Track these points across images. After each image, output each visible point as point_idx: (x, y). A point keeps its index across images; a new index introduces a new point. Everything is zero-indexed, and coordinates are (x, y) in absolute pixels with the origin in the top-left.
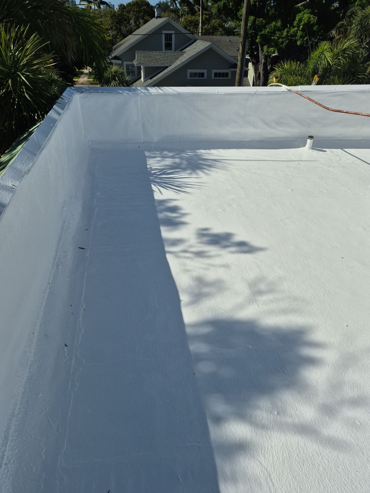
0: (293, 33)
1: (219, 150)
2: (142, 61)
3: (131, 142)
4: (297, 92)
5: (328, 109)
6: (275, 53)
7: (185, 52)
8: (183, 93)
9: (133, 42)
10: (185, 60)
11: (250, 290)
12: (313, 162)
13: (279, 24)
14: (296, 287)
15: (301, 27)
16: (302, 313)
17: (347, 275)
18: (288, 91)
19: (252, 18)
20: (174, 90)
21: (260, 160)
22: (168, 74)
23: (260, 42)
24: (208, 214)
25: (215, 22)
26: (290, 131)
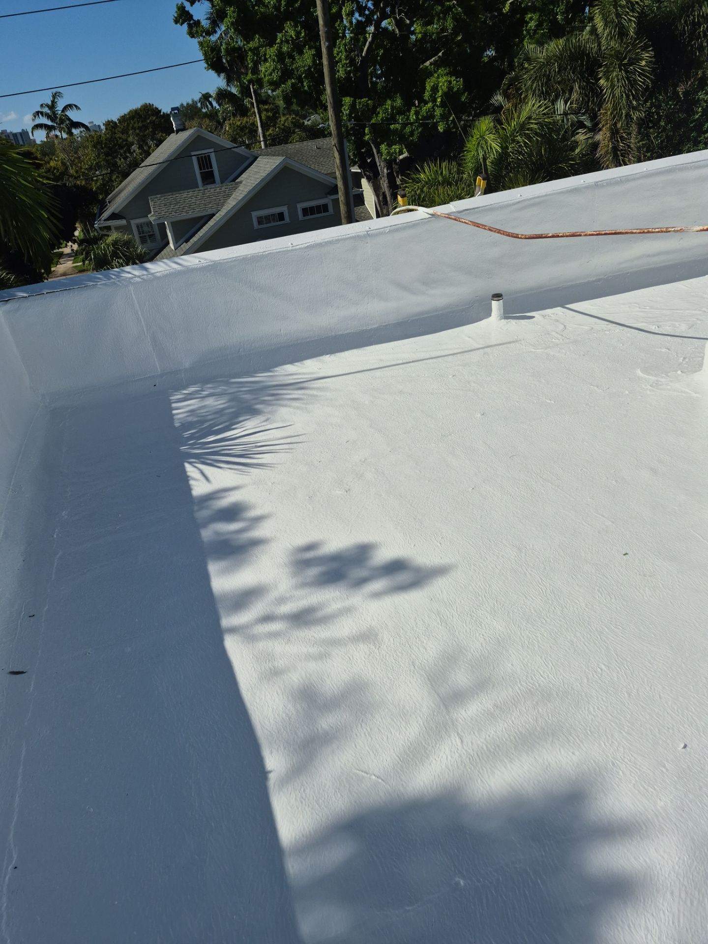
0: (427, 113)
1: (321, 358)
2: (164, 214)
3: (136, 379)
4: (448, 217)
5: (516, 236)
6: (403, 154)
7: (241, 182)
8: (222, 261)
9: (140, 182)
10: (242, 196)
11: (436, 695)
12: (512, 345)
13: (399, 102)
14: (540, 658)
15: (439, 100)
16: (570, 734)
17: (646, 596)
18: (431, 216)
19: (347, 100)
20: (203, 259)
21: (407, 361)
22: (217, 227)
23: (372, 139)
24: (313, 508)
25: (284, 120)
26: (454, 293)
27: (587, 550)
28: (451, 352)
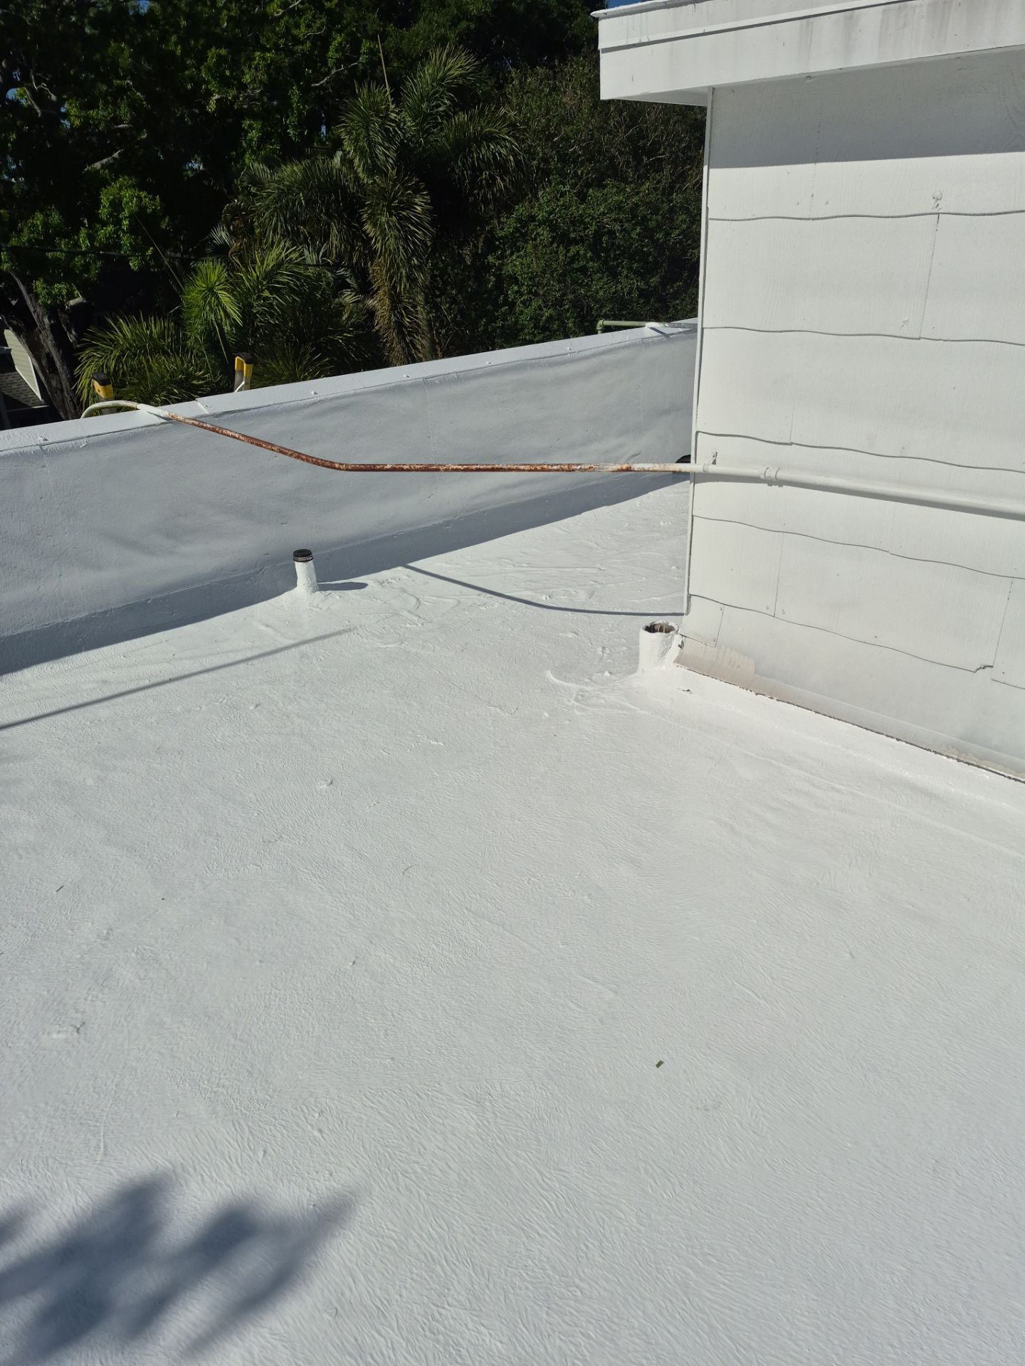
0: (107, 239)
5: (331, 466)
6: (74, 298)
12: (344, 637)
13: (56, 218)
15: (126, 222)
17: (726, 1161)
18: (164, 421)
23: (16, 271)
26: (226, 549)
27: (596, 1071)
28: (240, 657)
